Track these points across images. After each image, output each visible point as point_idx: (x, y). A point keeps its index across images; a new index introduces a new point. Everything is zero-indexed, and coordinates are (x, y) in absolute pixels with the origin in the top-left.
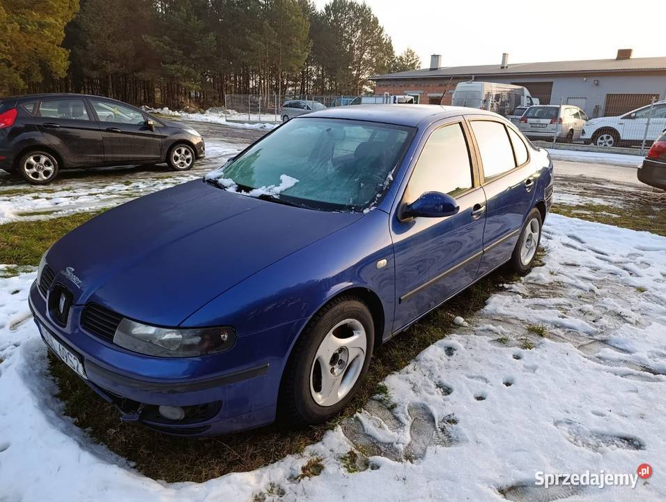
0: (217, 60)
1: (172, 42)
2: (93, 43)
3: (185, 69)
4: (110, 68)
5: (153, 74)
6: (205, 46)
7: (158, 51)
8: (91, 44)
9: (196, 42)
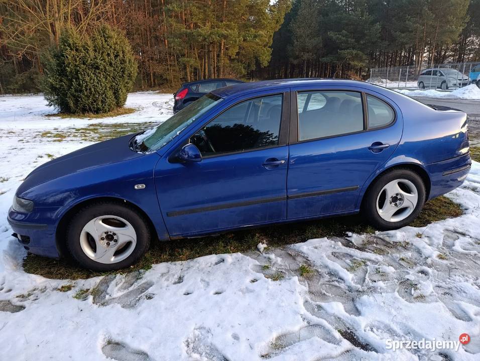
0: (380, 43)
1: (348, 34)
2: (297, 41)
3: (354, 52)
4: (306, 56)
5: (332, 58)
6: (371, 34)
7: (337, 41)
8: (296, 43)
9: (366, 31)
